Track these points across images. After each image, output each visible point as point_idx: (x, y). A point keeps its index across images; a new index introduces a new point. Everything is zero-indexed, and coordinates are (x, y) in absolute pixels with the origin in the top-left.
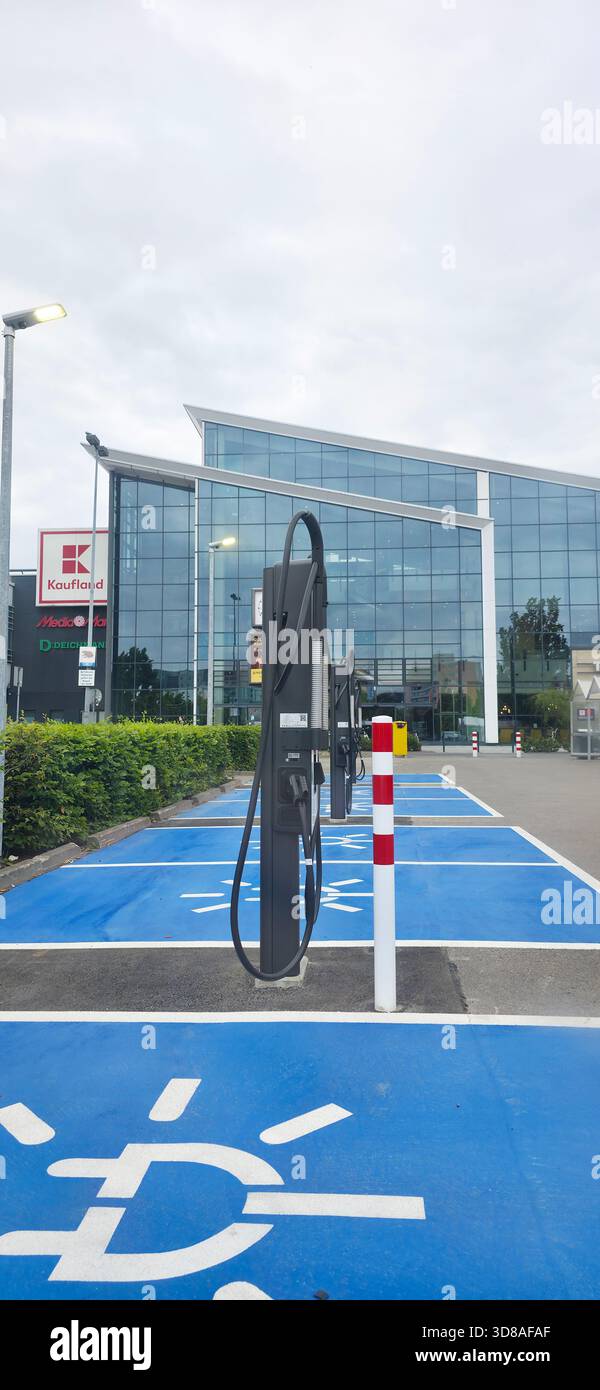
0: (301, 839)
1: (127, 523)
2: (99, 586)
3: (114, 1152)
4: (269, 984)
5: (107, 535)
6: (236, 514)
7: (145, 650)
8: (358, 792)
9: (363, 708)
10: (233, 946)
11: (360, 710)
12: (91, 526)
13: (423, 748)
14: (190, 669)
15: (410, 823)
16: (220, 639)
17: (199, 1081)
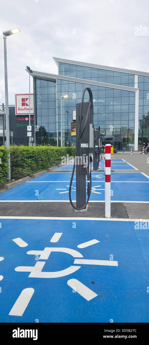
0: (86, 176)
1: (38, 92)
2: (32, 109)
3: (43, 249)
4: (79, 211)
5: (33, 95)
6: (68, 89)
7: (44, 127)
8: (100, 164)
9: (102, 142)
10: (70, 202)
11: (101, 142)
12: (29, 93)
13: (118, 152)
14: (56, 132)
15: (114, 172)
16: (64, 124)
17: (62, 233)
